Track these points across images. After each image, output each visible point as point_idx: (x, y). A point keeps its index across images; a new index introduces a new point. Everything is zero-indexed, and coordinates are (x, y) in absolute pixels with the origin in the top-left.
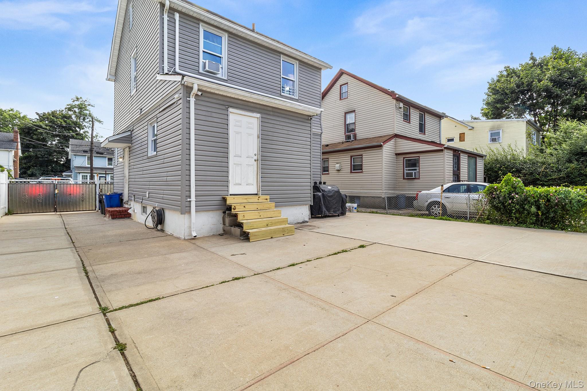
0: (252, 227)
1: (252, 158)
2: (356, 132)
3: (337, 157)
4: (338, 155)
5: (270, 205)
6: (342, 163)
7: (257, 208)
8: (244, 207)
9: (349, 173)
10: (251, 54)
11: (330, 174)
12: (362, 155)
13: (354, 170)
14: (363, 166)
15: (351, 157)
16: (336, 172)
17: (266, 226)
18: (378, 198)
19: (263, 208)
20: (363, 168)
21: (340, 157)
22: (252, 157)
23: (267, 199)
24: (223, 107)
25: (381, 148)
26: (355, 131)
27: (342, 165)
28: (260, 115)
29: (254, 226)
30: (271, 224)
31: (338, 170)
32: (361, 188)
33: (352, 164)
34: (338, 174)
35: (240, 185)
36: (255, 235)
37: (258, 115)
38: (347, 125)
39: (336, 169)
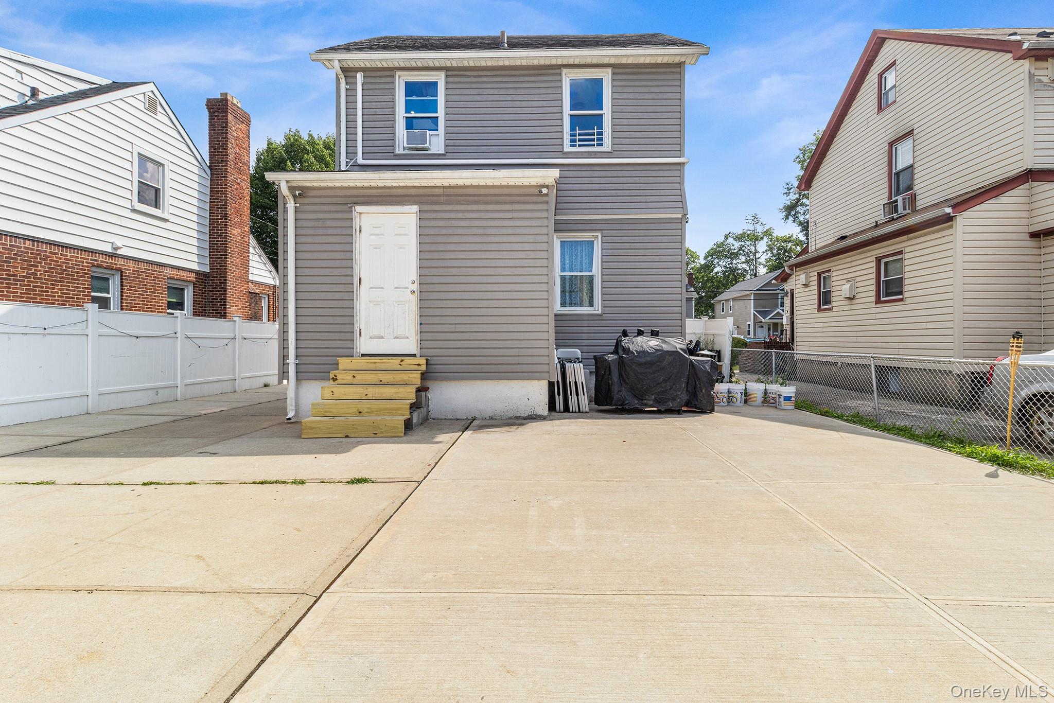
0: (329, 413)
1: (407, 288)
2: (915, 188)
3: (849, 265)
4: (849, 260)
5: (409, 377)
6: (858, 279)
7: (381, 381)
8: (354, 377)
9: (873, 305)
10: (492, 92)
11: (835, 309)
12: (901, 252)
13: (887, 295)
14: (906, 282)
15: (878, 260)
16: (846, 302)
17: (358, 414)
18: (943, 374)
19: (393, 380)
20: (906, 288)
21: (853, 264)
22: (407, 286)
23: (419, 365)
24: (345, 208)
25: (951, 223)
26: (912, 189)
27: (858, 285)
28: (416, 207)
29: (331, 412)
30: (369, 410)
31: (850, 299)
32: (901, 345)
33: (883, 279)
34: (849, 308)
35: (382, 337)
36: (311, 428)
37: (415, 208)
38: (898, 174)
39: (843, 296)
